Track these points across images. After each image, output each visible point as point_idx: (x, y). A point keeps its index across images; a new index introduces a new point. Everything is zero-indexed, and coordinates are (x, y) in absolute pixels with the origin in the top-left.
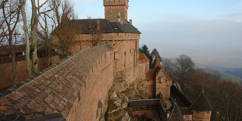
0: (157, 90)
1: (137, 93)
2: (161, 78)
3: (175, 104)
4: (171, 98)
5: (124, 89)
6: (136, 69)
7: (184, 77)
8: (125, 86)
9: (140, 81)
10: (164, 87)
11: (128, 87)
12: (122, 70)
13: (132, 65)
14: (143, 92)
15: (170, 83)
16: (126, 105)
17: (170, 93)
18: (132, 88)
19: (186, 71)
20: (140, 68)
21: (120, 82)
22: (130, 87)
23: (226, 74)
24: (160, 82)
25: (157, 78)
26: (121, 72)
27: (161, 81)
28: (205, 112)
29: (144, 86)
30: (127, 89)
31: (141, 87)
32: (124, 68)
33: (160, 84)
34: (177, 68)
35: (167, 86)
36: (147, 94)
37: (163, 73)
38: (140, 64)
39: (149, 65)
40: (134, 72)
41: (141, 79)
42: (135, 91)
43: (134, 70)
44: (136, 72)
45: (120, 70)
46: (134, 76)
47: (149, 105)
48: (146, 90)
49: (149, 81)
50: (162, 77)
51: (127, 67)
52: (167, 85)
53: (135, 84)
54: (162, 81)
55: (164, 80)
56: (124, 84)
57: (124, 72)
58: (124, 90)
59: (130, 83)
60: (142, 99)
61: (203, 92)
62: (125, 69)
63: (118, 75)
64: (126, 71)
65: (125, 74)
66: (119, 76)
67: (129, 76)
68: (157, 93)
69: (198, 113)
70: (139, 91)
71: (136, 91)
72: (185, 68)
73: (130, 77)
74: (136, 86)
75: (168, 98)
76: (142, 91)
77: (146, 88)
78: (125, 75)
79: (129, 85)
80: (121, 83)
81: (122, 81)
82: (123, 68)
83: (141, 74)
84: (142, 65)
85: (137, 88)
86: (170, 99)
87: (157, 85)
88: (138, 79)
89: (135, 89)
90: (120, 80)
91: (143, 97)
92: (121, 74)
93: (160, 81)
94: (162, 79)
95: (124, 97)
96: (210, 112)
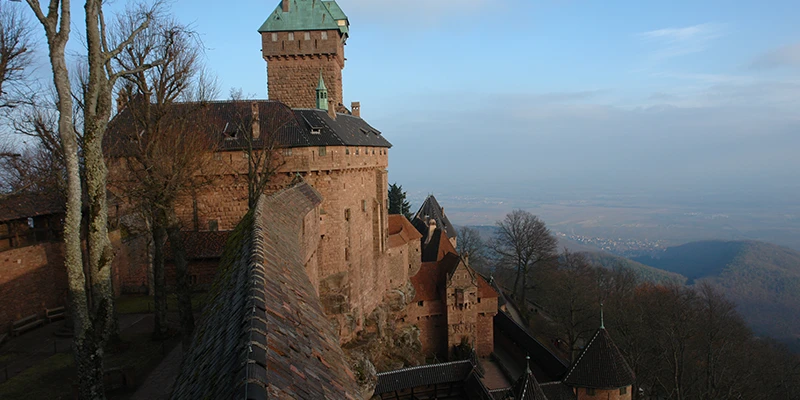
0: (451, 330)
1: (388, 346)
2: (462, 291)
3: (530, 372)
4: (497, 356)
5: (349, 336)
6: (380, 267)
7: (524, 282)
8: (351, 324)
9: (395, 303)
10: (473, 320)
11: (360, 328)
12: (341, 270)
13: (370, 253)
14: (407, 341)
15: (491, 305)
16: (370, 390)
17: (492, 337)
18: (371, 329)
19: (530, 262)
20: (392, 260)
21: (334, 312)
22: (367, 328)
23: (641, 264)
24: (461, 305)
25: (449, 291)
26: (339, 278)
27: (462, 299)
28: (613, 391)
29: (408, 322)
30: (358, 333)
31: (399, 325)
32: (346, 263)
33: (460, 312)
34: (502, 256)
35: (482, 318)
36: (418, 346)
37: (467, 273)
38: (391, 247)
39: (420, 250)
40: (376, 276)
41: (399, 299)
42: (383, 339)
43: (376, 270)
44: (381, 274)
45: (332, 272)
46: (375, 289)
47: (435, 385)
48: (415, 335)
49: (425, 304)
50: (466, 287)
51: (355, 260)
52: (483, 314)
53: (380, 317)
54: (466, 301)
55: (472, 296)
56: (349, 320)
57: (346, 279)
58: (349, 339)
59: (365, 315)
60: (406, 366)
61: (603, 327)
62: (350, 266)
63: (328, 288)
64: (351, 272)
65: (348, 283)
66: (332, 293)
67: (361, 291)
68: (454, 340)
69: (593, 394)
70: (396, 340)
71: (386, 338)
72: (529, 255)
73: (366, 293)
74: (383, 323)
75: (488, 354)
76: (403, 340)
77: (414, 329)
78: (350, 288)
79: (362, 322)
80: (339, 316)
81: (340, 310)
82: (343, 266)
83: (396, 283)
84: (398, 250)
85: (389, 330)
86: (493, 358)
87: (452, 314)
88: (389, 298)
89: (383, 335)
90: (337, 305)
91: (410, 357)
92: (339, 284)
93: (459, 302)
94: (466, 294)
95: (362, 364)
96: (629, 388)
